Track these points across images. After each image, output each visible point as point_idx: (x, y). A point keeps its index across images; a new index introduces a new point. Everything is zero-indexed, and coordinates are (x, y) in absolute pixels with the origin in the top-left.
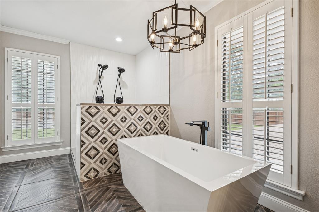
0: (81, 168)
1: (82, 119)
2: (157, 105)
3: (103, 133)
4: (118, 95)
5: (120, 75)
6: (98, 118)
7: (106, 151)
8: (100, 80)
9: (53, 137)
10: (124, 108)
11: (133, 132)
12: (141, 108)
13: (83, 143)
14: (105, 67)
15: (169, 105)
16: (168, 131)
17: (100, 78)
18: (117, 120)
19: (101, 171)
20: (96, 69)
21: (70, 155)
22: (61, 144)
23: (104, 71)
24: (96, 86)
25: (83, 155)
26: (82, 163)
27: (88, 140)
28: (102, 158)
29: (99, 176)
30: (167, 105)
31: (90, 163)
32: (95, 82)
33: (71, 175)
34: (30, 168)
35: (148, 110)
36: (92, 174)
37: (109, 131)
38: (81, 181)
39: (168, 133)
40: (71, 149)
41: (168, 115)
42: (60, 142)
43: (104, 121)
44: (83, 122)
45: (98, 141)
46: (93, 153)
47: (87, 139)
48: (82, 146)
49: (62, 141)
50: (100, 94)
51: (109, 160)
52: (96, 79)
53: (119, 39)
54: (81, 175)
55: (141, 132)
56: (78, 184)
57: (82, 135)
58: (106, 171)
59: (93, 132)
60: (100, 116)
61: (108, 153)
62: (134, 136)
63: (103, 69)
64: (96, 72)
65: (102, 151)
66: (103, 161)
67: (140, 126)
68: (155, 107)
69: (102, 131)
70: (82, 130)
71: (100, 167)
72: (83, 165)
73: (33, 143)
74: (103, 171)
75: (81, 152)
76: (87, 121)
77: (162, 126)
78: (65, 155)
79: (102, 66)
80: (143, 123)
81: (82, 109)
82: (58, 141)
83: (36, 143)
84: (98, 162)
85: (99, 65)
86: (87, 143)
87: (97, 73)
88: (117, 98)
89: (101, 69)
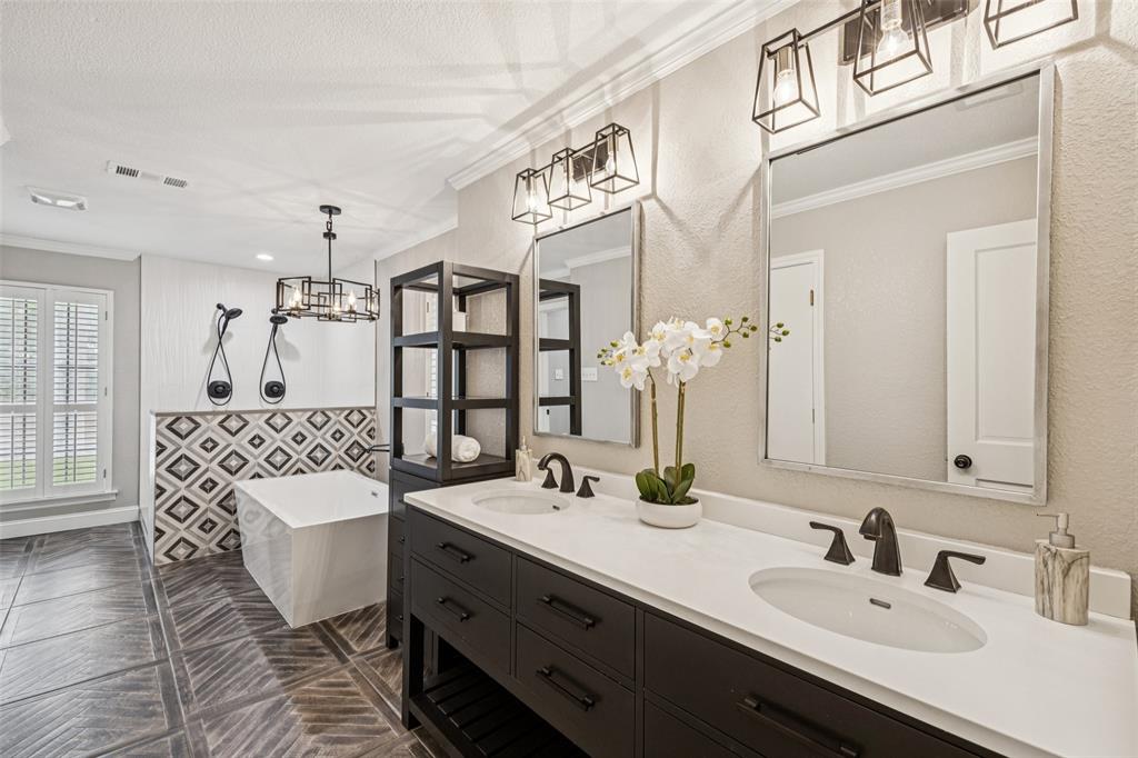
0: (156, 539)
1: (158, 444)
2: (343, 409)
3: (207, 470)
4: (273, 375)
5: (275, 330)
6: (195, 440)
7: (213, 505)
8: (220, 343)
9: (90, 484)
10: (259, 418)
11: (279, 465)
12: (300, 417)
13: (160, 491)
14: (233, 314)
15: (374, 408)
16: (372, 462)
17: (220, 338)
18: (241, 443)
19: (202, 546)
20: (210, 316)
21: (137, 525)
22: (114, 498)
23: (231, 321)
24: (209, 356)
25: (161, 513)
26: (157, 529)
27: (172, 485)
28: (204, 519)
29: (197, 555)
30: (368, 408)
31: (178, 530)
32: (205, 349)
33: (136, 557)
34: (35, 550)
35: (319, 419)
36: (181, 552)
37: (221, 464)
38: (156, 564)
39: (371, 467)
40: (140, 511)
41: (372, 429)
42: (112, 494)
43: (209, 445)
44: (161, 448)
45: (196, 486)
46: (183, 509)
47: (170, 483)
48: (157, 497)
49: (116, 491)
50: (219, 376)
51: (221, 524)
52: (209, 341)
53: (265, 257)
54: (156, 552)
55: (300, 465)
56: (149, 570)
57: (157, 474)
58: (213, 545)
59: (183, 468)
60: (201, 435)
61: (218, 510)
62: (284, 474)
63: (228, 319)
64: (210, 323)
65: (203, 506)
66: (208, 526)
67: (299, 454)
68: (338, 412)
69: (204, 466)
70: (158, 466)
71: (198, 537)
72: (160, 533)
73: (41, 498)
74: (207, 545)
75: (157, 509)
76: (171, 448)
77: (356, 451)
78: (124, 524)
79: (224, 310)
80: (306, 447)
81: (158, 423)
82: (107, 492)
83: (46, 497)
84: (195, 529)
85: (219, 307)
86: (170, 490)
87: (212, 327)
88: (268, 384)
89: (224, 319)
